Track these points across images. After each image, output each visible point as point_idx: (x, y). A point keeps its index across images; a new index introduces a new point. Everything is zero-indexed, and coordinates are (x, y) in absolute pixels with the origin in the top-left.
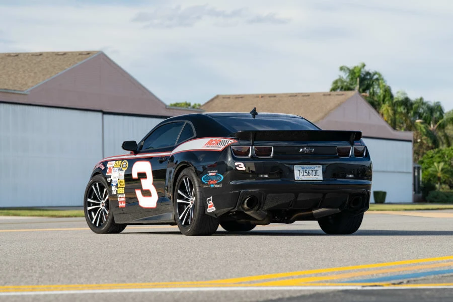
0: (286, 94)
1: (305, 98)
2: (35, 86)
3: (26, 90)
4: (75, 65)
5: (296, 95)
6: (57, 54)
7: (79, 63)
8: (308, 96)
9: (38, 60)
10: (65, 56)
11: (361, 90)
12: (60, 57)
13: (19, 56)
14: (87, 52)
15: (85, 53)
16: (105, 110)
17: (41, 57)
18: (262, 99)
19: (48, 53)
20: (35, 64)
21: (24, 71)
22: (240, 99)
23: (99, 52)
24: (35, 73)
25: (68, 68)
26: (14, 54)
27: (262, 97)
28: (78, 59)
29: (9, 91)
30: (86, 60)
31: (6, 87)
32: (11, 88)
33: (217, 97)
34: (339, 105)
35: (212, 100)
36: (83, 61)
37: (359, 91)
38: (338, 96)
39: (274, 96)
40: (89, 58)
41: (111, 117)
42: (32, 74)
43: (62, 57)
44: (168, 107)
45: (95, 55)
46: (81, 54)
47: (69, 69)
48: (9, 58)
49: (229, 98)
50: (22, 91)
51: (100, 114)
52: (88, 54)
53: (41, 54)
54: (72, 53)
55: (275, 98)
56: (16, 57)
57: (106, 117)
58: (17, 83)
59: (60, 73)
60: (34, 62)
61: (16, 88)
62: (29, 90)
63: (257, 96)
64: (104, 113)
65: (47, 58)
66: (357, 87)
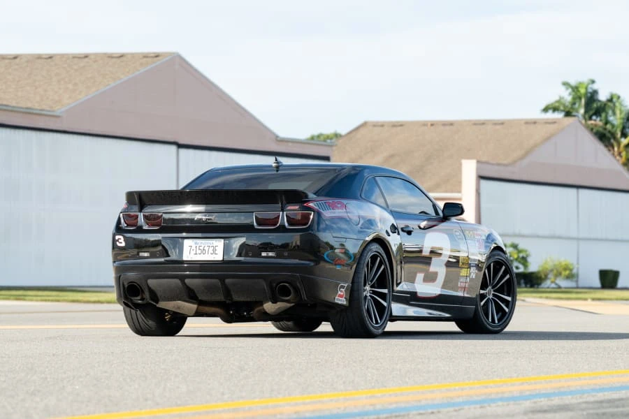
0: (470, 121)
1: (498, 127)
2: (73, 105)
3: (59, 110)
4: (137, 73)
5: (483, 123)
6: (111, 56)
7: (142, 70)
8: (502, 124)
9: (82, 65)
10: (122, 59)
11: (587, 116)
12: (114, 60)
13: (54, 58)
14: (154, 53)
15: (153, 55)
16: (181, 142)
17: (86, 60)
18: (432, 128)
19: (96, 55)
20: (76, 70)
21: (59, 81)
22: (399, 128)
23: (174, 53)
24: (76, 84)
25: (124, 78)
26: (46, 55)
27: (432, 125)
28: (141, 64)
29: (31, 111)
30: (154, 65)
31: (29, 105)
32: (37, 106)
33: (365, 124)
34: (548, 138)
35: (357, 129)
36: (149, 67)
37: (584, 117)
38: (548, 125)
39: (451, 124)
40: (158, 62)
41: (191, 152)
42: (70, 86)
43: (118, 61)
44: (279, 139)
45: (167, 58)
46: (146, 56)
47: (126, 78)
48: (40, 61)
49: (382, 126)
50: (53, 111)
51: (174, 148)
52: (157, 56)
53: (86, 56)
54: (133, 55)
55: (451, 127)
56: (50, 60)
57: (183, 151)
58: (48, 98)
59: (112, 84)
60: (75, 67)
61: (44, 107)
62: (63, 109)
63: (424, 124)
64: (180, 146)
65: (95, 61)
66: (582, 111)
